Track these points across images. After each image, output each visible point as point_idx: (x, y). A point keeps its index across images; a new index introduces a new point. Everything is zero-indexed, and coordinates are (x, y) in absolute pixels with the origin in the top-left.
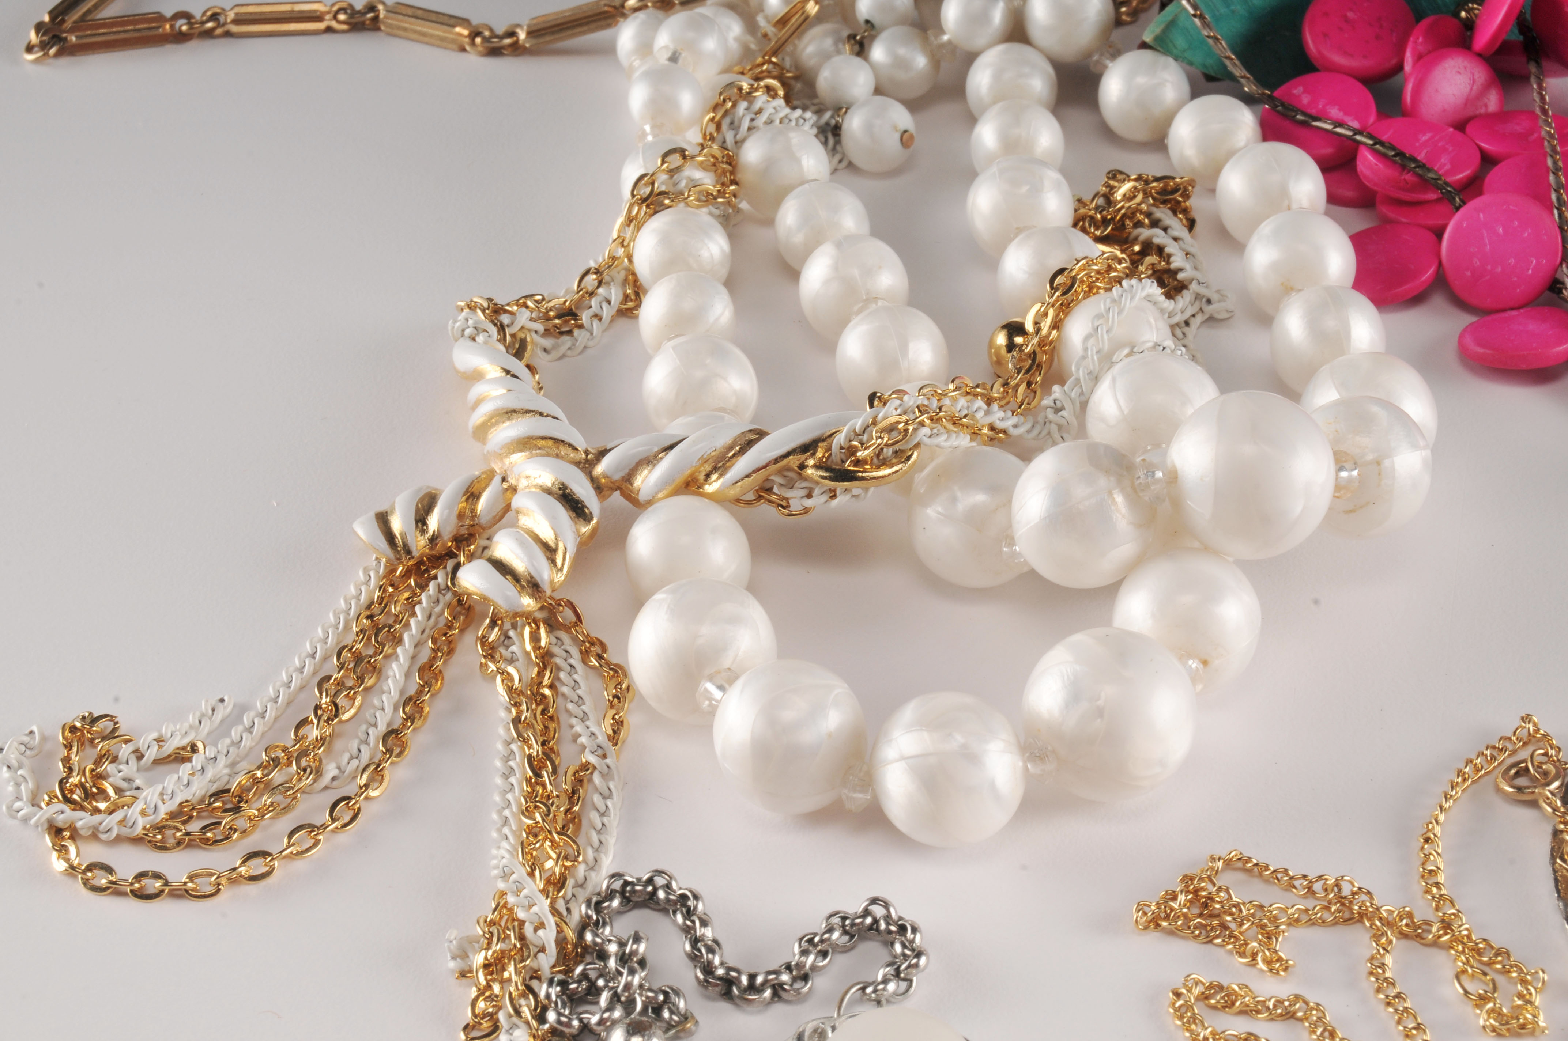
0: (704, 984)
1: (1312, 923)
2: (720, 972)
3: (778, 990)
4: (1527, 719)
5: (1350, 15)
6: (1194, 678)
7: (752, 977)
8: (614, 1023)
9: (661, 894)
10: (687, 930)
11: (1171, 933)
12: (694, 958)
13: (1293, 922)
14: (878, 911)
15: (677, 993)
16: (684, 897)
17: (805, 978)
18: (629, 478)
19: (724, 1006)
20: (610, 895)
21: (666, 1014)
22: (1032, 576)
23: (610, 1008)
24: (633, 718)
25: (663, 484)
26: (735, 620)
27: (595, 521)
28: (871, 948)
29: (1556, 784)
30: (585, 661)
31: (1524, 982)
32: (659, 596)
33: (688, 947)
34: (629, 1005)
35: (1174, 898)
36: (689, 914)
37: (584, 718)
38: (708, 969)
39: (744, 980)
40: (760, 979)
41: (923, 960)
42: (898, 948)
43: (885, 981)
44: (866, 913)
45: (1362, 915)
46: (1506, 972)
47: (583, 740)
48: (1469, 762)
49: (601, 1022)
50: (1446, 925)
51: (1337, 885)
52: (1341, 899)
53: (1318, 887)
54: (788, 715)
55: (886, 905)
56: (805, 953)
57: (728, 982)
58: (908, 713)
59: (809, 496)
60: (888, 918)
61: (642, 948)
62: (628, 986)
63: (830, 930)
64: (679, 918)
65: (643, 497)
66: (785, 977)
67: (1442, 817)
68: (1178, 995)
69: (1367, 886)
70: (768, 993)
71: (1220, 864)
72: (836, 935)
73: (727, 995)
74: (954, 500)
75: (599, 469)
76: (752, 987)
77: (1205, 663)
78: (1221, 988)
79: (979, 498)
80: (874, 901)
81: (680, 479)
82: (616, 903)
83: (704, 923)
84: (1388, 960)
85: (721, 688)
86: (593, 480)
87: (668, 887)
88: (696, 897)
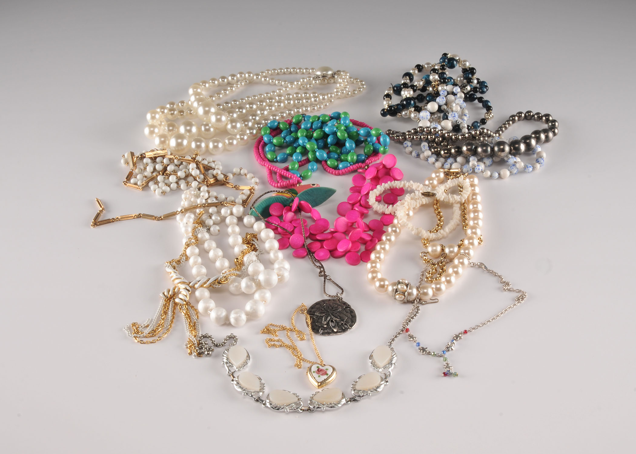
0: (214, 345)
1: (280, 330)
2: (216, 344)
3: (222, 345)
4: (303, 304)
5: (275, 208)
6: (264, 304)
7: (219, 344)
8: (205, 351)
9: (207, 336)
10: (211, 340)
11: (264, 333)
12: (213, 343)
13: (278, 331)
14: (232, 335)
15: (211, 347)
16: (210, 336)
17: (225, 343)
18: (194, 286)
19: (217, 348)
20: (201, 337)
21: (211, 349)
22: (244, 293)
23: (205, 349)
24: (199, 315)
25: (199, 286)
26: (211, 303)
27: (191, 292)
28: (232, 339)
29: (306, 311)
30: (192, 309)
31: (303, 334)
32: (201, 301)
33: (212, 342)
34: (207, 349)
35: (264, 329)
36: (211, 338)
37: (194, 316)
38: (214, 344)
39: (219, 345)
40: (220, 344)
41: (238, 340)
42: (235, 339)
43: (234, 343)
44: (231, 335)
45: (285, 329)
46: (301, 333)
47: (194, 319)
48: (296, 309)
49: (204, 351)
50: (295, 329)
51: (282, 326)
52: (283, 327)
53: (280, 326)
54: (219, 314)
55: (233, 334)
56: (225, 341)
57: (217, 345)
58: (233, 312)
59: (216, 286)
60: (233, 336)
61: (207, 342)
62: (206, 347)
63: (227, 338)
64: (210, 338)
65: (196, 288)
66: (223, 344)
67: (293, 316)
68: (266, 340)
69: (286, 326)
70: (221, 346)
71: (269, 325)
72: (228, 338)
73: (217, 346)
74: (233, 285)
75: (190, 285)
76: (220, 345)
77: (265, 302)
78: (271, 339)
79: (237, 284)
80: (231, 334)
81: (201, 286)
82: (202, 338)
83: (213, 339)
84: (289, 334)
85: (210, 311)
86: (190, 286)
87: (208, 335)
88: (211, 336)
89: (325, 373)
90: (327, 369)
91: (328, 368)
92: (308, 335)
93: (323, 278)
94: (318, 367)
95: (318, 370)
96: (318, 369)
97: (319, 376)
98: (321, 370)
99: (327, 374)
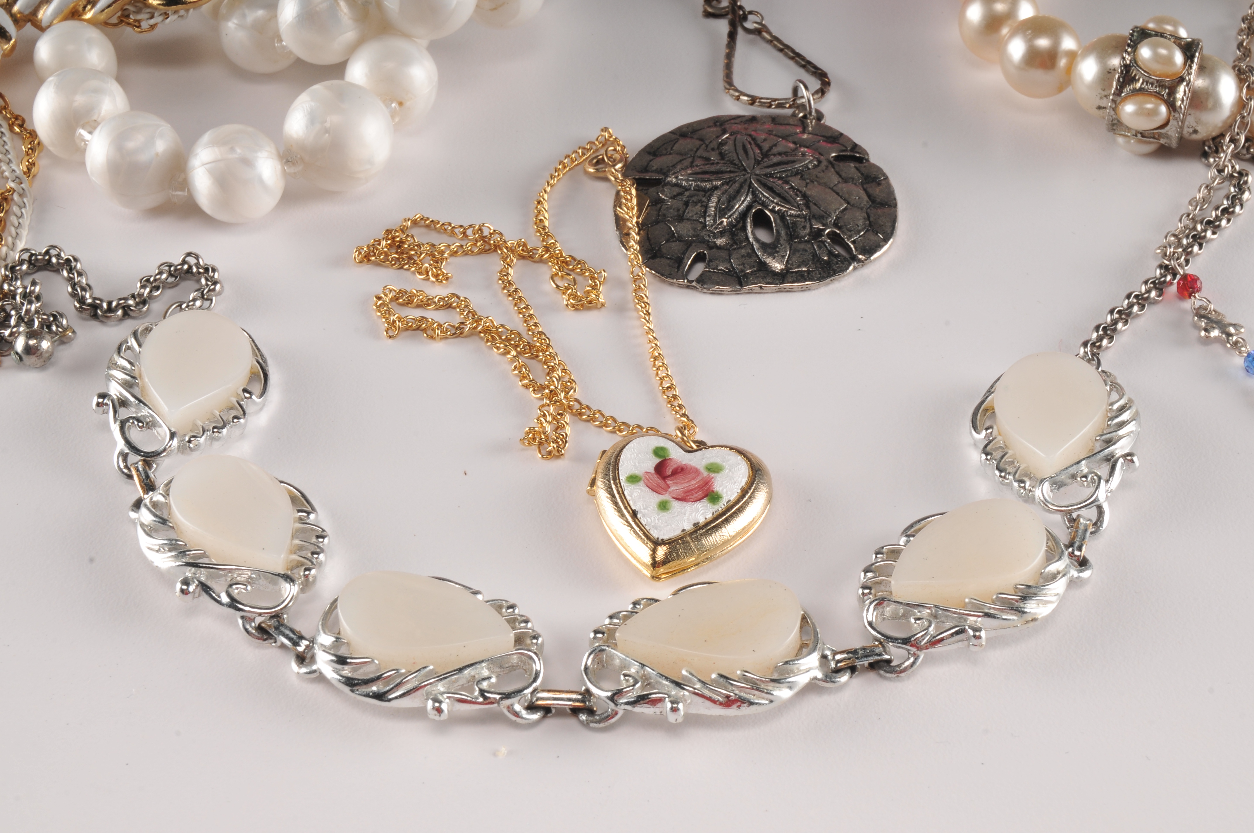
0: (80, 310)
1: (466, 253)
2: (89, 301)
3: (127, 310)
4: (605, 129)
6: (394, 113)
7: (109, 304)
8: (19, 333)
9: (54, 260)
10: (70, 279)
11: (378, 264)
12: (74, 295)
13: (454, 254)
14: (192, 260)
15: (62, 316)
16: (68, 261)
17: (144, 302)
18: (35, 12)
19: (94, 323)
20: (21, 262)
21: (54, 328)
22: (299, 63)
23: (17, 325)
24: (42, 162)
25: (56, 14)
26: (97, 91)
27: (13, 40)
28: (189, 284)
29: (619, 166)
30: (11, 130)
31: (593, 278)
32: (51, 79)
33: (70, 289)
34: (30, 323)
35: (379, 244)
36: (70, 271)
37: (10, 162)
38: (82, 301)
39: (105, 305)
40: (114, 304)
41: (218, 287)
42: (203, 281)
43: (194, 300)
44: (184, 262)
45: (497, 247)
46: (582, 273)
47: (7, 174)
48: (567, 156)
49: (12, 334)
50: (547, 249)
51: (480, 229)
52: (483, 238)
53: (469, 232)
54: (131, 145)
55: (197, 257)
56: (143, 287)
57: (95, 307)
58: (206, 137)
59: (152, 17)
60: (198, 265)
61: (37, 289)
62: (28, 311)
63: (160, 273)
64: (65, 273)
65: (44, 24)
66: (131, 302)
67: (548, 189)
68: (379, 298)
69: (499, 229)
70: (120, 312)
71: (409, 223)
72: (164, 276)
73: (95, 316)
74: (244, 16)
75: (16, 8)
76: (110, 310)
77: (401, 104)
78: (406, 292)
79: (260, 13)
80: (189, 254)
81: (66, 11)
82: (25, 267)
83: (80, 274)
84: (511, 271)
85: (90, 133)
86: (13, 16)
87: (58, 256)
88: (76, 260)
89: (700, 488)
90: (714, 469)
91: (718, 460)
92: (620, 284)
93: (723, 26)
94: (658, 452)
95: (660, 469)
96: (658, 460)
97: (663, 506)
98: (680, 471)
99: (713, 497)
